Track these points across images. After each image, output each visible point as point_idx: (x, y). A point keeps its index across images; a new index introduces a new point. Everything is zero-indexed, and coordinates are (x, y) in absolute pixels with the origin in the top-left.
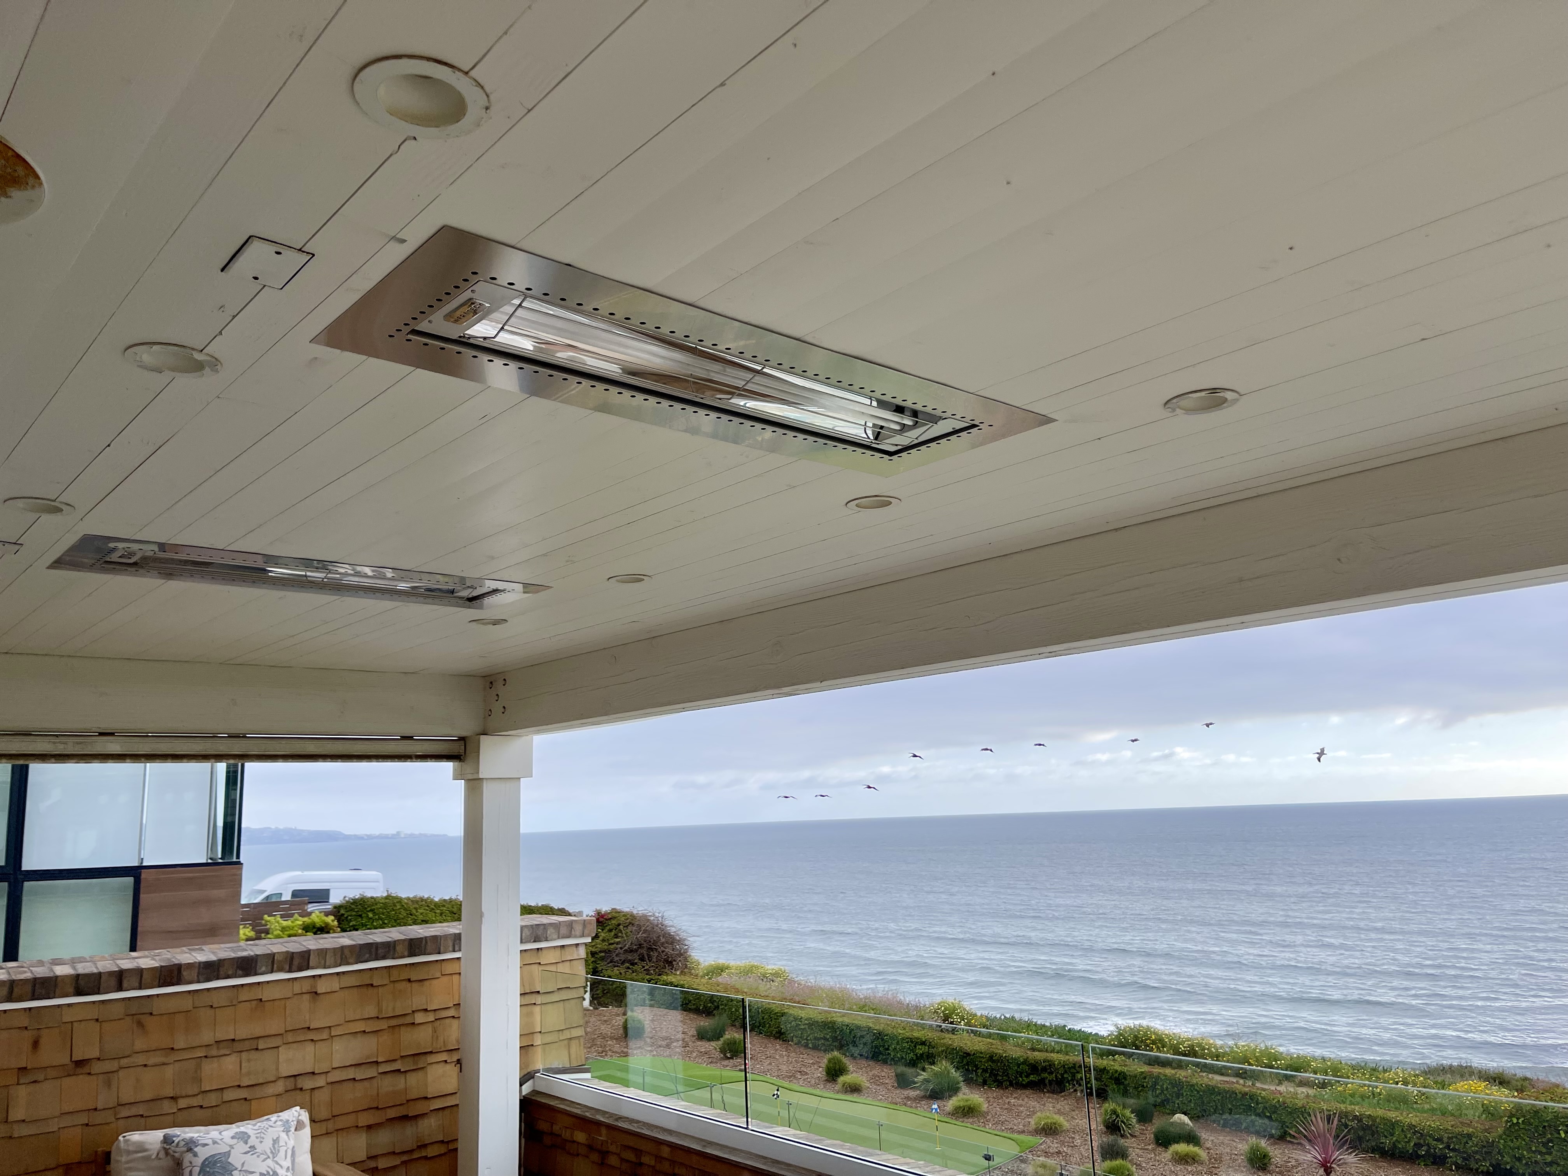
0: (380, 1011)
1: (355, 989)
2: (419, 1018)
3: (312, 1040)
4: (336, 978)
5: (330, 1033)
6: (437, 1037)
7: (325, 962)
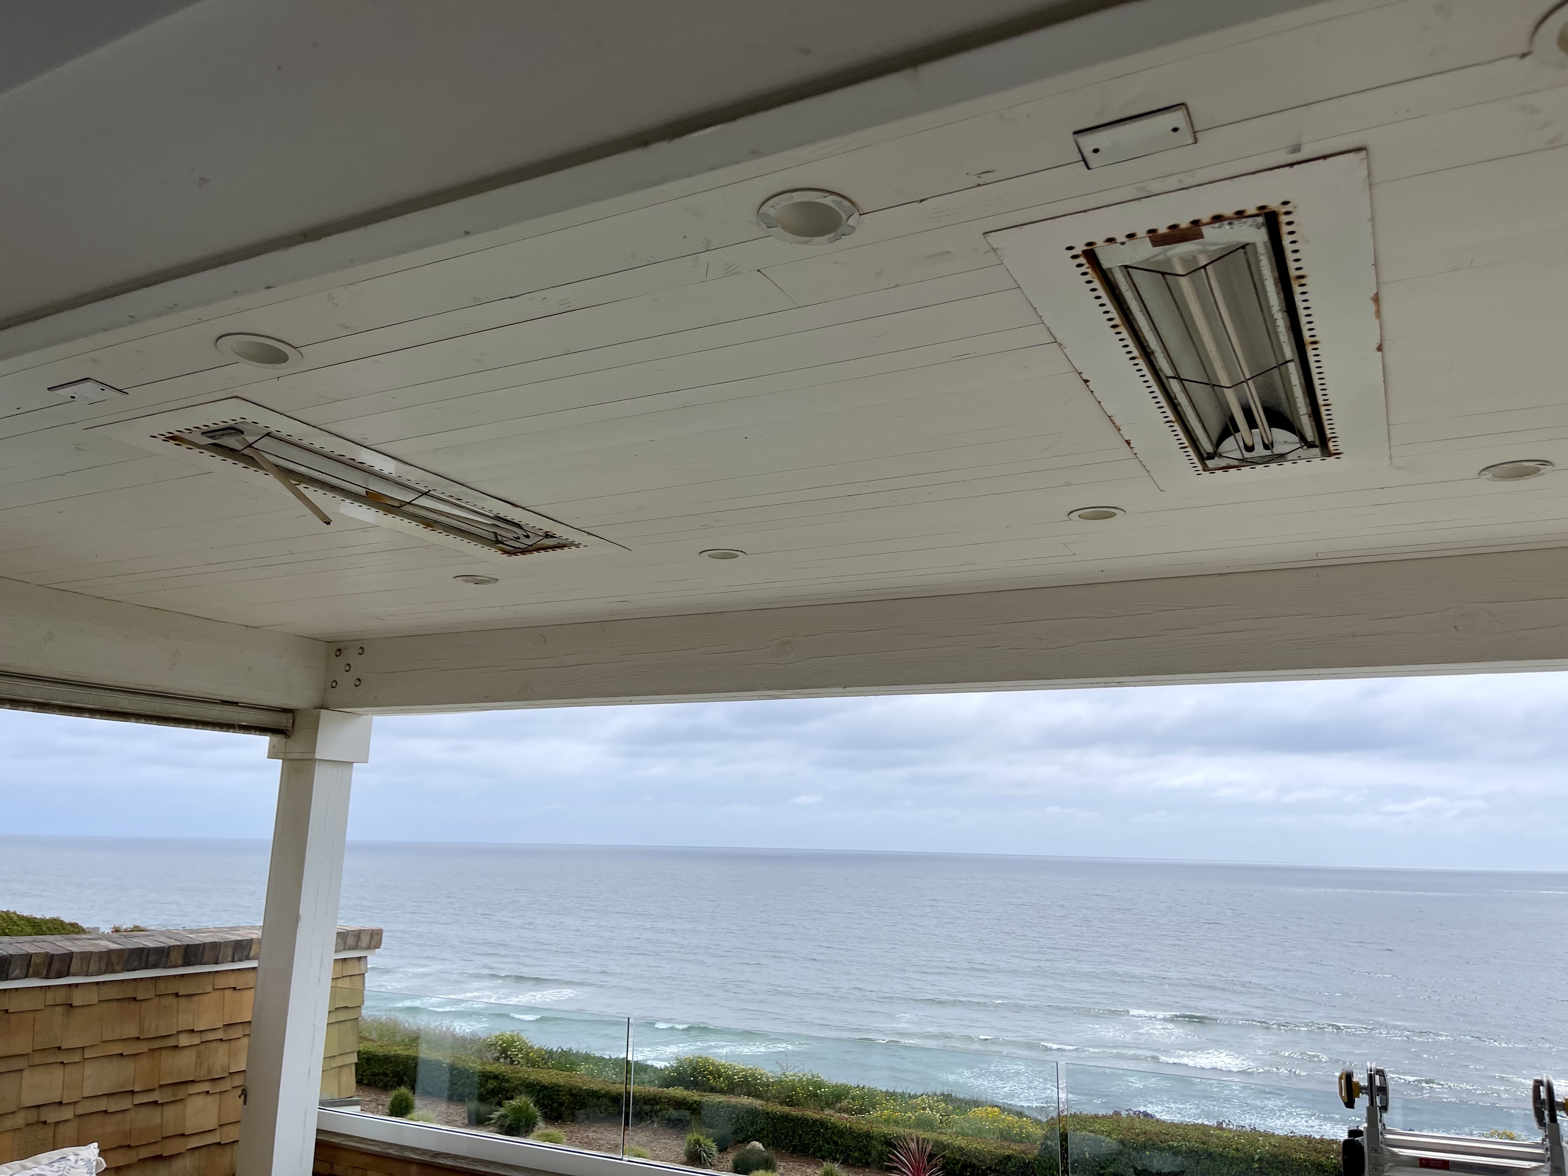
0: (142, 1030)
1: (115, 1004)
2: (184, 1041)
3: (62, 1063)
4: (95, 988)
5: (83, 1056)
6: (201, 1063)
7: (88, 968)
